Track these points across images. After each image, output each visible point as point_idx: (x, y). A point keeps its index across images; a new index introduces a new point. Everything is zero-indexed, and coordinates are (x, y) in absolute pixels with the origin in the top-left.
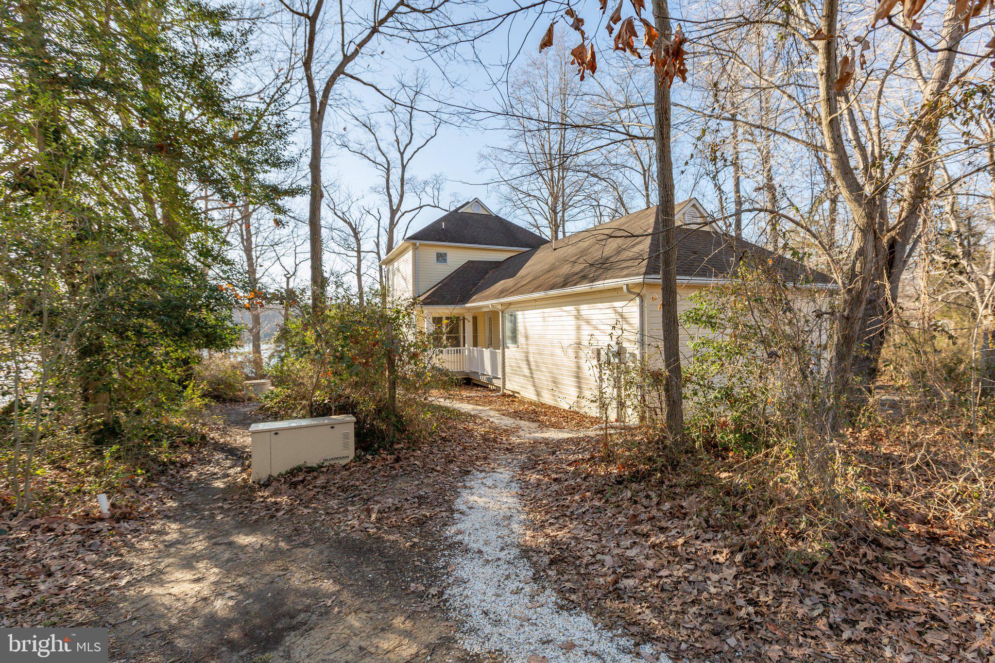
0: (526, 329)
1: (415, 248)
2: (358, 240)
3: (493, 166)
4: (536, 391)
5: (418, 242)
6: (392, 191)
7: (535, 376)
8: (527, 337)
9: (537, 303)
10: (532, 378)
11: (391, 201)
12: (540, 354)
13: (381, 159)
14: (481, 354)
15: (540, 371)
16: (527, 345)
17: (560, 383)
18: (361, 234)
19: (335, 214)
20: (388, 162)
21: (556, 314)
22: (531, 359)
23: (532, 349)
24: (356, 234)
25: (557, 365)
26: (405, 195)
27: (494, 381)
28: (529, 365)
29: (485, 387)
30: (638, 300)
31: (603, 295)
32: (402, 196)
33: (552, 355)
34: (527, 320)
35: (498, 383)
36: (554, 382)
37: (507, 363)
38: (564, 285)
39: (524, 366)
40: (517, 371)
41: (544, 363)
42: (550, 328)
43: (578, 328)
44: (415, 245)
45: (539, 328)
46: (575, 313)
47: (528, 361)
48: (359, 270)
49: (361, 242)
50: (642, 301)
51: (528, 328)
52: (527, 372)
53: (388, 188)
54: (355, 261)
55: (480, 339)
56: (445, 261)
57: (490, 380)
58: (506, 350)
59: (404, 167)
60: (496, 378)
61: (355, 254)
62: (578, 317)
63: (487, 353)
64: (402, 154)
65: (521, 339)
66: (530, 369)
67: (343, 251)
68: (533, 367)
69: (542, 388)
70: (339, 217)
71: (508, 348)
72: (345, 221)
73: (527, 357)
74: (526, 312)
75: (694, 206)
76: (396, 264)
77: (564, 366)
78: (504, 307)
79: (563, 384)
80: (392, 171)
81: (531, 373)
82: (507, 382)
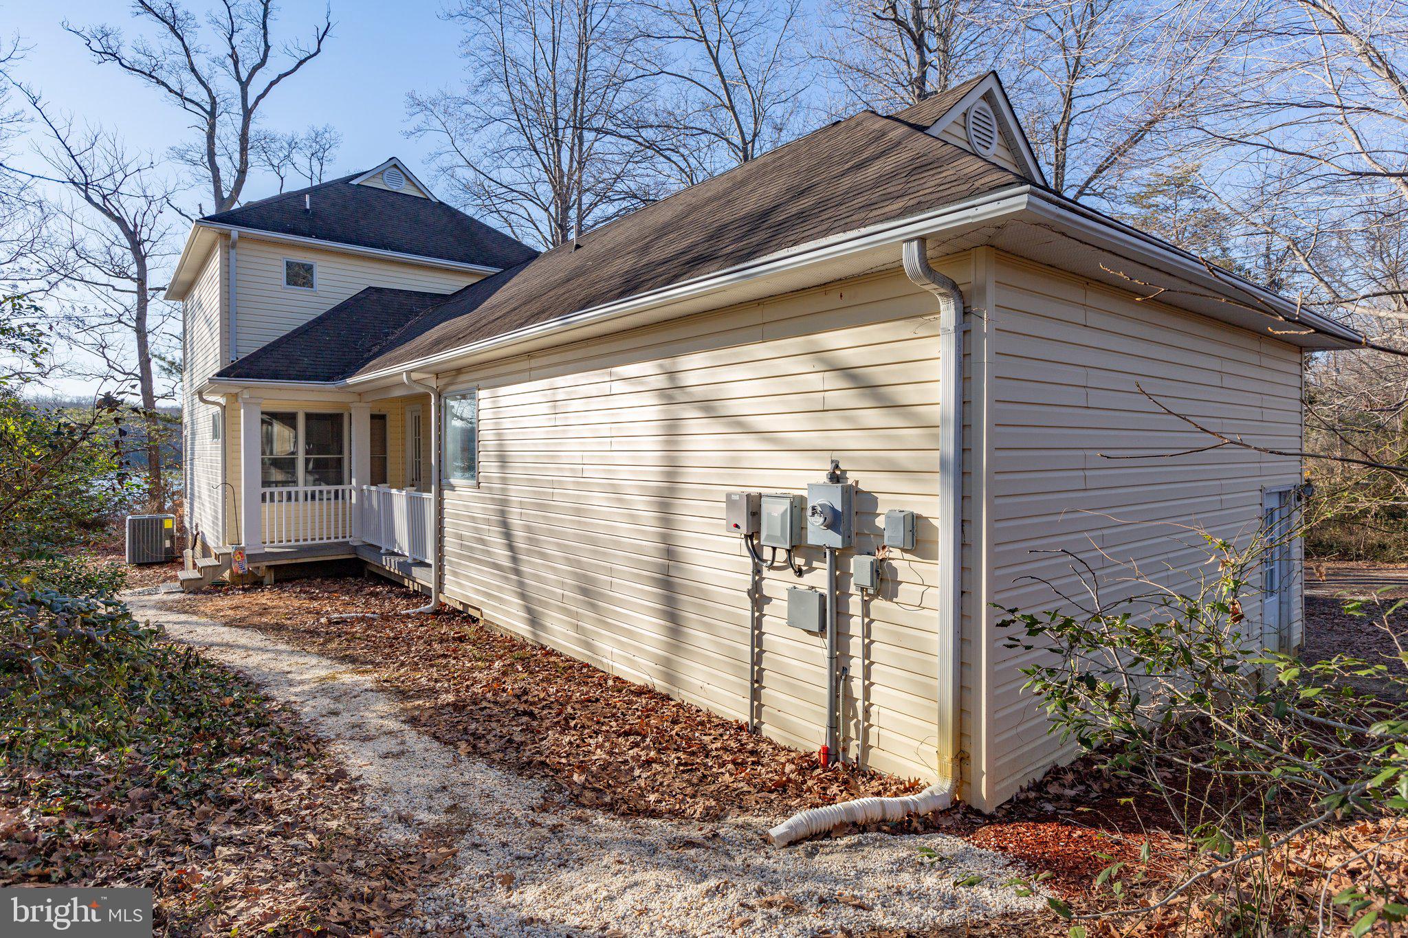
0: (500, 438)
1: (229, 245)
2: (140, 259)
3: (440, 127)
4: (529, 611)
5: (235, 231)
6: (220, 161)
7: (525, 569)
8: (503, 460)
9: (534, 363)
10: (517, 572)
11: (217, 180)
12: (541, 507)
13: (195, 91)
14: (388, 500)
15: (543, 556)
16: (504, 480)
17: (602, 596)
18: (147, 245)
19: (88, 198)
20: (213, 99)
21: (592, 390)
22: (515, 521)
23: (517, 493)
24: (136, 243)
25: (593, 542)
26: (251, 171)
27: (416, 571)
28: (508, 535)
29: (394, 583)
30: (947, 313)
31: (771, 313)
32: (242, 172)
33: (578, 512)
34: (506, 412)
35: (424, 578)
36: (584, 592)
37: (448, 530)
38: (630, 286)
39: (495, 539)
40: (475, 552)
41: (552, 533)
42: (573, 431)
43: (672, 430)
44: (227, 236)
45: (540, 433)
46: (661, 382)
47: (505, 526)
48: (141, 318)
49: (149, 262)
50: (965, 312)
51: (508, 434)
52: (501, 554)
53: (211, 154)
54: (131, 300)
55: (393, 467)
56: (308, 283)
57: (405, 567)
58: (447, 494)
59: (247, 113)
60: (422, 564)
61: (134, 286)
62: (671, 393)
63: (400, 499)
64: (244, 86)
65: (487, 466)
66: (511, 547)
67: (103, 279)
68: (521, 544)
69: (546, 605)
70: (97, 205)
71: (452, 488)
72: (110, 215)
73: (503, 513)
74: (502, 391)
75: (988, 97)
76: (196, 293)
77: (618, 545)
78: (441, 382)
79: (611, 600)
80: (222, 119)
81: (514, 559)
82: (448, 578)
